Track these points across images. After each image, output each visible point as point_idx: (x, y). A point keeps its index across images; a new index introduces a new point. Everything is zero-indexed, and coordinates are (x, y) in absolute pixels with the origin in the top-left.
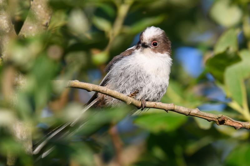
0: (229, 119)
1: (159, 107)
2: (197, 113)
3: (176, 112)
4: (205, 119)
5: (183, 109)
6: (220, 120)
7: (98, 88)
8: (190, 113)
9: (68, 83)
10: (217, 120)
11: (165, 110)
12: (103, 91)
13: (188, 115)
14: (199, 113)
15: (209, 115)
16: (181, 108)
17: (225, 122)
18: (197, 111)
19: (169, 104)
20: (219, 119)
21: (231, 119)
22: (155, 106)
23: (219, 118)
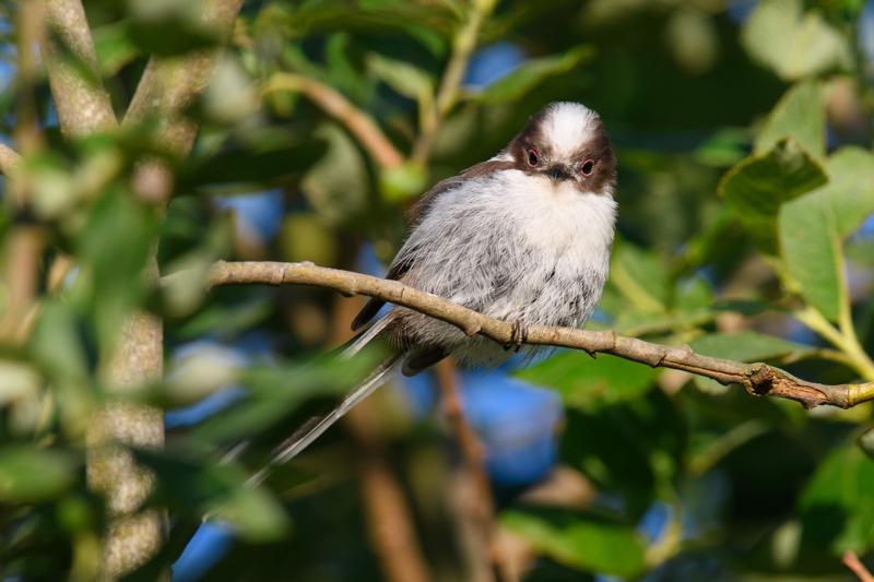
0: (785, 377)
1: (568, 341)
2: (687, 359)
3: (619, 355)
4: (712, 377)
5: (643, 347)
6: (756, 379)
7: (376, 285)
8: (663, 359)
9: (282, 270)
10: (748, 381)
11: (587, 351)
12: (390, 294)
13: (657, 365)
14: (691, 361)
15: (722, 364)
16: (634, 345)
17: (772, 387)
18: (685, 353)
19: (600, 334)
20: (753, 378)
21: (791, 377)
22: (556, 339)
23: (754, 373)
